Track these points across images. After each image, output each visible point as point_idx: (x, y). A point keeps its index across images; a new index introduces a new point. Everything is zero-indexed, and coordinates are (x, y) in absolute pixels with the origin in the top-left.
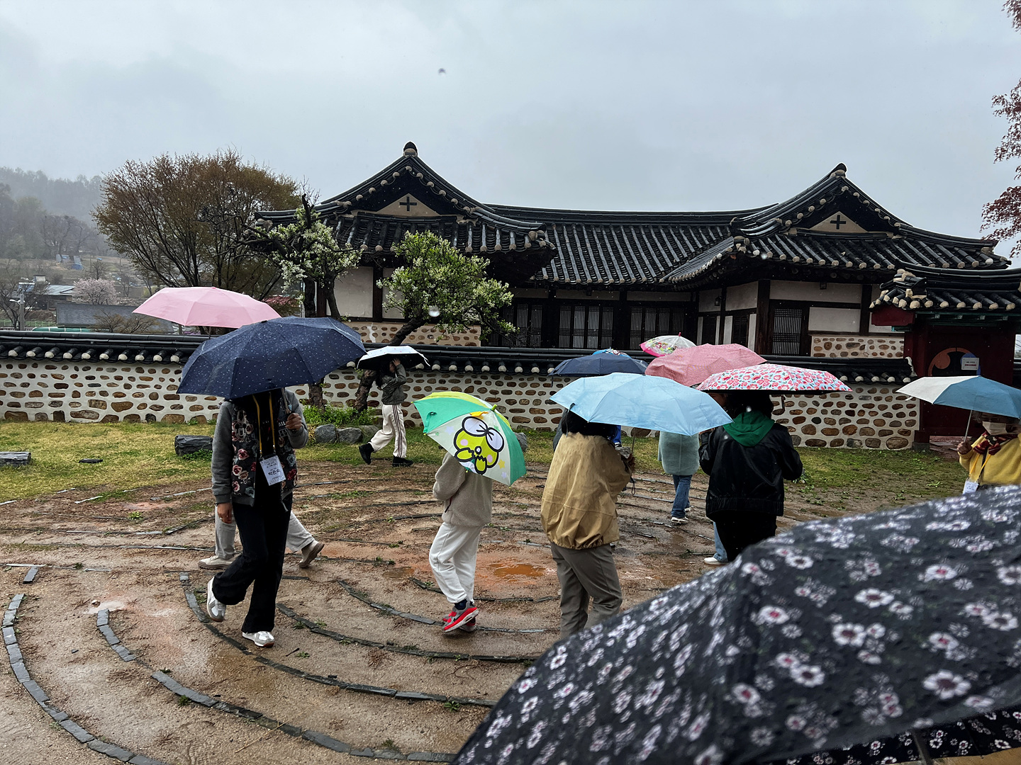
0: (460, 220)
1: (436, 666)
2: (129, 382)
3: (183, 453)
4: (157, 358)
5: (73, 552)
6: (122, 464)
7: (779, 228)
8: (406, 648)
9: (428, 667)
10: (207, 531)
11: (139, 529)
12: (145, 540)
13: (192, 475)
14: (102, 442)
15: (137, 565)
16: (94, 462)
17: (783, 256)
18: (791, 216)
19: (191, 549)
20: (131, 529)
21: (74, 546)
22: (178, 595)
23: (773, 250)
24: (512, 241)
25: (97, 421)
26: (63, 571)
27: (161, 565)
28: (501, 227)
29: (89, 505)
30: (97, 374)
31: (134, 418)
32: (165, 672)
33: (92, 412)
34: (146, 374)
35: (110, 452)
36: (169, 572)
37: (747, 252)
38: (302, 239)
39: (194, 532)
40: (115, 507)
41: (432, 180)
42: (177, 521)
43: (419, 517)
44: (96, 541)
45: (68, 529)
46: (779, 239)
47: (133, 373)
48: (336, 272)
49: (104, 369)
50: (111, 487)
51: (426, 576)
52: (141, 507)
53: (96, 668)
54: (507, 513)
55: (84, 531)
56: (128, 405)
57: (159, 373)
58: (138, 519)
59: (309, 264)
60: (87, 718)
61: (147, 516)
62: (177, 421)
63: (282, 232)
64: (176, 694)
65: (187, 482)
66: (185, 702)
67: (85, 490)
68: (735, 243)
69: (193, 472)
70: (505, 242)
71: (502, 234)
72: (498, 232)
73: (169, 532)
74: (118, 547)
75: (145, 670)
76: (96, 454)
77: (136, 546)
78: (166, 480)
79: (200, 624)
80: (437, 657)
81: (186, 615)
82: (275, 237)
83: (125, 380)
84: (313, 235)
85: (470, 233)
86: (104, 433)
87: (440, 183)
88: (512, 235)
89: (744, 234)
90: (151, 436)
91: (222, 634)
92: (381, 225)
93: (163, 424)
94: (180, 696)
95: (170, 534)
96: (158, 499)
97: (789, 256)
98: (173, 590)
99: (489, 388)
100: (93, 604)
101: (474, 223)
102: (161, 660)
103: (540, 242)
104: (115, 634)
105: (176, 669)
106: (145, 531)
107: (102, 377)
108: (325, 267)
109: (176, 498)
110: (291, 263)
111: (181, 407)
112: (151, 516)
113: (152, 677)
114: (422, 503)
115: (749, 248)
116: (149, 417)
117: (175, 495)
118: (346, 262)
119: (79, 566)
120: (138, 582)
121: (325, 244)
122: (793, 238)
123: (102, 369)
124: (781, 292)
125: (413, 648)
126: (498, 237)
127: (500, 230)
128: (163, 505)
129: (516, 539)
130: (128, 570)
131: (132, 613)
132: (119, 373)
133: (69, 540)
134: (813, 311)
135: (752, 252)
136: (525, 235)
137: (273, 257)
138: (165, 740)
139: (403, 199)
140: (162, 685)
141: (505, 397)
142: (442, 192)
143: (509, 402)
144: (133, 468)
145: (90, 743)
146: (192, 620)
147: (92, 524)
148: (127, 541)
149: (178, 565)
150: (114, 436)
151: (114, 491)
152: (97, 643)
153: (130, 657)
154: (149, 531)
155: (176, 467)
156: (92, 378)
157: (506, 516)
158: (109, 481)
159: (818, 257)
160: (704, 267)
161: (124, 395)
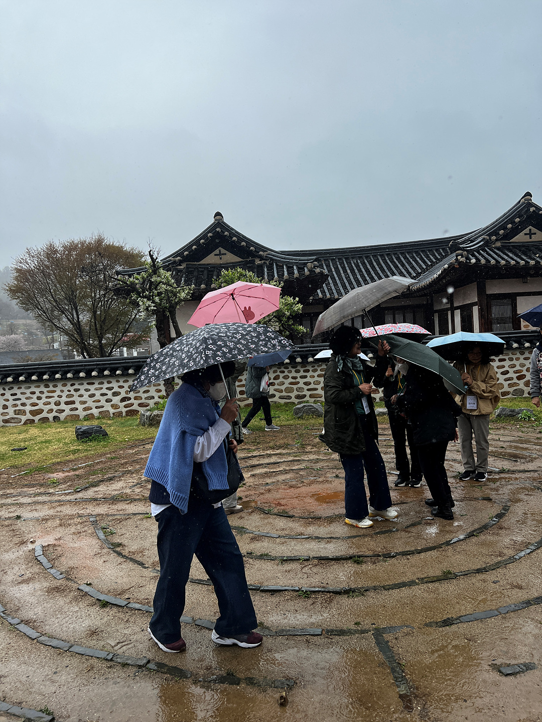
0: (258, 262)
1: (288, 566)
2: (40, 395)
3: (82, 438)
4: (58, 376)
5: (13, 509)
6: (40, 449)
7: (487, 243)
8: (261, 555)
9: (280, 567)
10: (105, 487)
11: (57, 490)
12: (62, 497)
13: (90, 452)
14: (25, 437)
15: (59, 514)
16: (22, 450)
17: (493, 262)
18: (495, 233)
19: (95, 500)
20: (51, 491)
21: (13, 504)
22: (90, 532)
23: (485, 258)
24: (296, 272)
25: (20, 424)
26: (8, 521)
27: (76, 512)
28: (287, 264)
29: (21, 477)
30: (18, 392)
31: (45, 420)
32: (87, 584)
33: (17, 418)
34: (51, 388)
35: (31, 442)
36: (82, 516)
37: (466, 262)
38: (151, 283)
39: (96, 489)
40: (39, 477)
41: (236, 236)
42: (83, 483)
43: (254, 466)
44: (29, 500)
45: (8, 494)
46: (488, 250)
47: (42, 389)
48: (177, 304)
49: (23, 387)
50: (34, 465)
51: (267, 505)
52: (57, 476)
53: (37, 585)
54: (317, 459)
55: (20, 495)
56: (41, 411)
57: (60, 386)
58: (55, 484)
59: (157, 299)
60: (35, 621)
61: (62, 481)
62: (75, 418)
63: (137, 279)
64: (98, 599)
65: (87, 457)
66: (105, 604)
67: (17, 468)
68: (457, 256)
69: (90, 450)
70: (291, 273)
71: (288, 268)
72: (285, 267)
73: (79, 490)
74: (44, 503)
75: (72, 584)
76: (22, 444)
77: (56, 501)
78: (72, 457)
79: (108, 550)
80: (286, 560)
81: (97, 545)
82: (133, 283)
83: (38, 394)
84: (159, 279)
85: (266, 270)
86: (26, 431)
87: (242, 238)
88: (295, 267)
89: (463, 249)
90: (58, 430)
91: (125, 556)
92: (203, 271)
93: (66, 421)
94: (101, 600)
95: (79, 491)
96: (68, 469)
97: (497, 261)
98: (86, 528)
99: (290, 375)
100: (31, 542)
101: (268, 262)
102: (83, 577)
103: (316, 270)
104: (49, 561)
105: (95, 582)
106: (61, 491)
107: (22, 393)
108: (168, 300)
109: (80, 468)
110: (145, 300)
111: (77, 409)
112: (65, 480)
113: (78, 589)
114: (255, 457)
115: (467, 258)
116: (55, 418)
117: (80, 466)
118: (183, 295)
119: (18, 517)
120: (61, 525)
121: (168, 284)
122: (498, 249)
123: (21, 388)
124: (494, 289)
125: (267, 555)
126: (285, 270)
127: (286, 265)
128: (72, 473)
129: (328, 475)
130: (53, 518)
131: (60, 546)
132: (33, 389)
133: (9, 501)
134: (519, 299)
135: (470, 261)
136: (304, 266)
137: (132, 297)
138: (93, 633)
139: (217, 252)
140: (86, 594)
141: (302, 381)
142: (243, 243)
143: (305, 384)
144: (49, 451)
145: (39, 639)
146: (102, 548)
147: (25, 489)
148: (49, 498)
149: (88, 511)
150: (33, 432)
151: (37, 467)
152: (36, 569)
153: (61, 576)
154: (64, 491)
155: (78, 448)
156: (16, 394)
157: (317, 461)
158: (33, 461)
159: (518, 260)
160: (435, 276)
161: (37, 405)
